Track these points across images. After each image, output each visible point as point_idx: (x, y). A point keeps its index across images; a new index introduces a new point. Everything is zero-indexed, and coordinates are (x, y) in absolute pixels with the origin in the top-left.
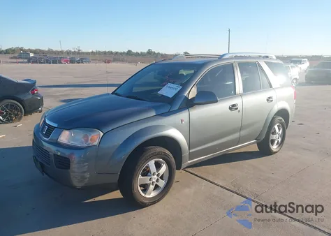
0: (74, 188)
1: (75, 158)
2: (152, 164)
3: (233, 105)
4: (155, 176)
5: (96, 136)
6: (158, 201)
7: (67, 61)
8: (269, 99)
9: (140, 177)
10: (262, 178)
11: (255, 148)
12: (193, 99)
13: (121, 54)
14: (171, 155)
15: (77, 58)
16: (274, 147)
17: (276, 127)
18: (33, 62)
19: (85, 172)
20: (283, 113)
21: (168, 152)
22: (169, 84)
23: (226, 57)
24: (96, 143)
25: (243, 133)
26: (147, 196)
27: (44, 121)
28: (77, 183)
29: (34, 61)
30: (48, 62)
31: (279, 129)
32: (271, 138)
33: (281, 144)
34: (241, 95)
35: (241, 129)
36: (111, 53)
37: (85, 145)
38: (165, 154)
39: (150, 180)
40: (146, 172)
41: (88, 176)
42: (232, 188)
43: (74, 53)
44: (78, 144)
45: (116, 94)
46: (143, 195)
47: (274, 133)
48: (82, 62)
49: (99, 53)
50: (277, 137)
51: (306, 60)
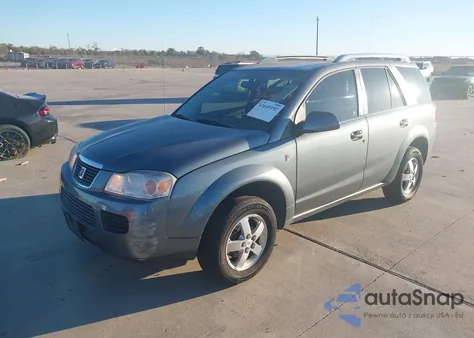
0: (136, 261)
1: (135, 215)
2: (245, 222)
3: (355, 133)
4: (250, 240)
5: (166, 183)
6: (253, 275)
7: (79, 65)
8: (403, 123)
9: (229, 242)
10: (396, 238)
11: (380, 194)
12: (301, 123)
13: (159, 54)
14: (271, 208)
15: (94, 60)
16: (407, 193)
17: (410, 163)
18: (30, 67)
19: (150, 237)
20: (420, 143)
21: (267, 204)
22: (263, 102)
23: (344, 60)
24: (167, 193)
25: (368, 172)
26: (239, 269)
27: (78, 160)
28: (139, 254)
29: (32, 64)
30: (51, 66)
31: (415, 167)
32: (403, 179)
33: (415, 188)
34: (365, 117)
35: (365, 167)
36: (144, 53)
37: (150, 197)
38: (263, 207)
39: (243, 246)
40: (238, 234)
41: (156, 242)
42: (355, 253)
43: (89, 52)
44: (138, 195)
45: (180, 117)
46: (233, 267)
47: (407, 171)
48: (104, 67)
49: (127, 53)
50: (410, 178)
51: (429, 62)
